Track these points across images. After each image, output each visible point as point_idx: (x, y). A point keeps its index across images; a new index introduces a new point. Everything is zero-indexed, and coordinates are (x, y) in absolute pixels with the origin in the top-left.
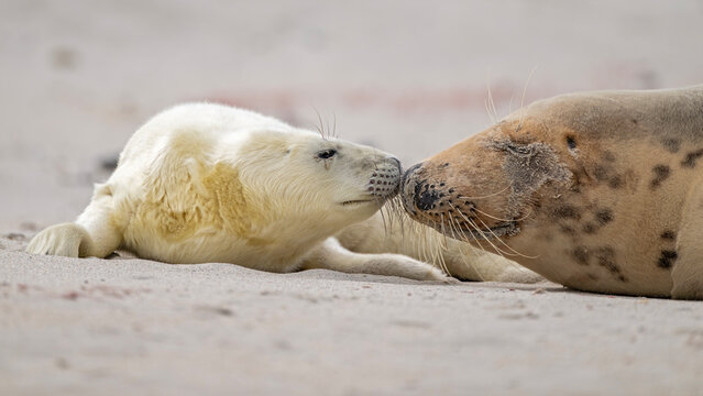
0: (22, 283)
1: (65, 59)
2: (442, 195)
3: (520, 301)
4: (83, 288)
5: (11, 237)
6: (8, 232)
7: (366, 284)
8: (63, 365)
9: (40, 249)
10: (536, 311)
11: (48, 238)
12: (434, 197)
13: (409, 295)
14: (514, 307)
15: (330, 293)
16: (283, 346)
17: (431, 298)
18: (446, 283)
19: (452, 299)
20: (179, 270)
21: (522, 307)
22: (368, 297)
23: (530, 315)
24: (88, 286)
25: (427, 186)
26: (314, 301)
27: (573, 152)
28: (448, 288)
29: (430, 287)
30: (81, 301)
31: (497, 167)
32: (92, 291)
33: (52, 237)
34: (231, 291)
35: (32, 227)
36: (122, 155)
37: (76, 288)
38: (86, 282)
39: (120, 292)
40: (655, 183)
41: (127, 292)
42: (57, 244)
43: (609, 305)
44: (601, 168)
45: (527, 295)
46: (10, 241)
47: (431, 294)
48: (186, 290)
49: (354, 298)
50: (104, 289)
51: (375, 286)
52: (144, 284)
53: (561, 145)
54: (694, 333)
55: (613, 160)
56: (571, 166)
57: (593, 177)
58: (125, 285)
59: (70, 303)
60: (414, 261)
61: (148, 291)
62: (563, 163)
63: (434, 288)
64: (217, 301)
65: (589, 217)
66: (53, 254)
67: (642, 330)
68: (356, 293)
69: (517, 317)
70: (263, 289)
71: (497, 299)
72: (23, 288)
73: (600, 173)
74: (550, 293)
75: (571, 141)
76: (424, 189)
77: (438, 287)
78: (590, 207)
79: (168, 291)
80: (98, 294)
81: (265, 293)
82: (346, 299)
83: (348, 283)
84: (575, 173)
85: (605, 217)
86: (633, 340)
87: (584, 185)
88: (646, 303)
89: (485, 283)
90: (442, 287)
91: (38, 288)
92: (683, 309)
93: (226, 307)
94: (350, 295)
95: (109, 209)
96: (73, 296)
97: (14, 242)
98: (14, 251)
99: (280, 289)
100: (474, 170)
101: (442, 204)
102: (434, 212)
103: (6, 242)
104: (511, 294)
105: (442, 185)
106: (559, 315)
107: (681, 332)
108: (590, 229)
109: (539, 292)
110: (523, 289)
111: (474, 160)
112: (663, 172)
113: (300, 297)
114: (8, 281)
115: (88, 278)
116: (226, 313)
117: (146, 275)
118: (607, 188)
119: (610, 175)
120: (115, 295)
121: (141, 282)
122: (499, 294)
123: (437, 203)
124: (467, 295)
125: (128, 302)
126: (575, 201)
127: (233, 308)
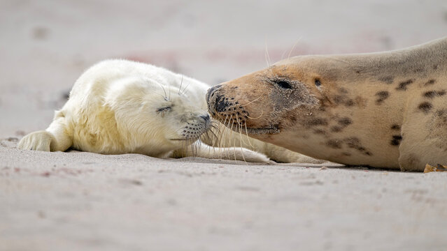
0: (17, 167)
1: (40, 34)
2: (231, 104)
3: (312, 174)
4: (53, 170)
5: (10, 140)
6: (8, 137)
7: (221, 165)
8: (42, 215)
9: (27, 147)
10: (322, 180)
11: (31, 141)
12: (226, 105)
13: (247, 171)
14: (309, 177)
15: (200, 171)
16: (172, 203)
17: (259, 173)
18: (268, 164)
19: (272, 174)
20: (110, 158)
21: (314, 178)
22: (222, 173)
23: (318, 183)
24: (56, 168)
25: (224, 99)
26: (190, 176)
27: (319, 88)
28: (269, 167)
29: (258, 167)
30: (52, 178)
31: (265, 95)
32: (58, 171)
33: (34, 139)
34: (141, 171)
35: (23, 134)
36: (71, 93)
37: (49, 170)
38: (55, 166)
39: (75, 172)
40: (380, 101)
41: (80, 172)
42: (37, 143)
43: (365, 176)
44: (339, 97)
45: (316, 170)
46: (9, 142)
47: (259, 171)
48: (114, 170)
49: (214, 174)
50: (65, 170)
51: (225, 166)
52: (89, 167)
53: (311, 84)
54: (415, 192)
55: (346, 92)
56: (318, 96)
57: (333, 102)
58: (78, 167)
59: (45, 179)
60: (250, 151)
61: (91, 171)
62: (313, 94)
63: (261, 167)
64: (132, 176)
65: (334, 123)
66: (35, 149)
67: (385, 190)
68: (215, 171)
69: (310, 184)
70: (160, 168)
71: (298, 173)
72: (17, 170)
73: (338, 100)
74: (330, 170)
75: (317, 81)
76: (221, 100)
77: (263, 166)
78: (333, 118)
79: (103, 171)
80: (62, 173)
81: (161, 171)
82: (209, 174)
83: (211, 165)
84: (321, 100)
85: (346, 122)
86: (380, 197)
87: (327, 106)
88: (387, 175)
89: (291, 164)
90: (266, 167)
91: (26, 170)
92: (409, 178)
93: (138, 180)
94: (211, 172)
95: (64, 124)
96: (47, 174)
97: (12, 142)
98: (12, 148)
99: (170, 168)
100: (252, 93)
101: (230, 109)
102: (225, 113)
103: (7, 143)
104: (307, 170)
105: (232, 99)
106: (335, 182)
107: (408, 191)
108: (336, 130)
109: (323, 169)
110: (314, 167)
111: (252, 87)
112: (384, 95)
113: (181, 173)
114: (9, 166)
115: (56, 164)
116: (138, 183)
117: (91, 161)
118: (344, 107)
119: (345, 100)
120: (72, 173)
121: (87, 165)
122: (300, 170)
123: (227, 108)
124: (281, 171)
125: (80, 177)
126: (322, 116)
127: (143, 180)
